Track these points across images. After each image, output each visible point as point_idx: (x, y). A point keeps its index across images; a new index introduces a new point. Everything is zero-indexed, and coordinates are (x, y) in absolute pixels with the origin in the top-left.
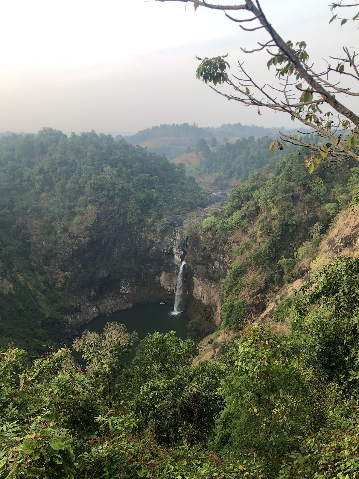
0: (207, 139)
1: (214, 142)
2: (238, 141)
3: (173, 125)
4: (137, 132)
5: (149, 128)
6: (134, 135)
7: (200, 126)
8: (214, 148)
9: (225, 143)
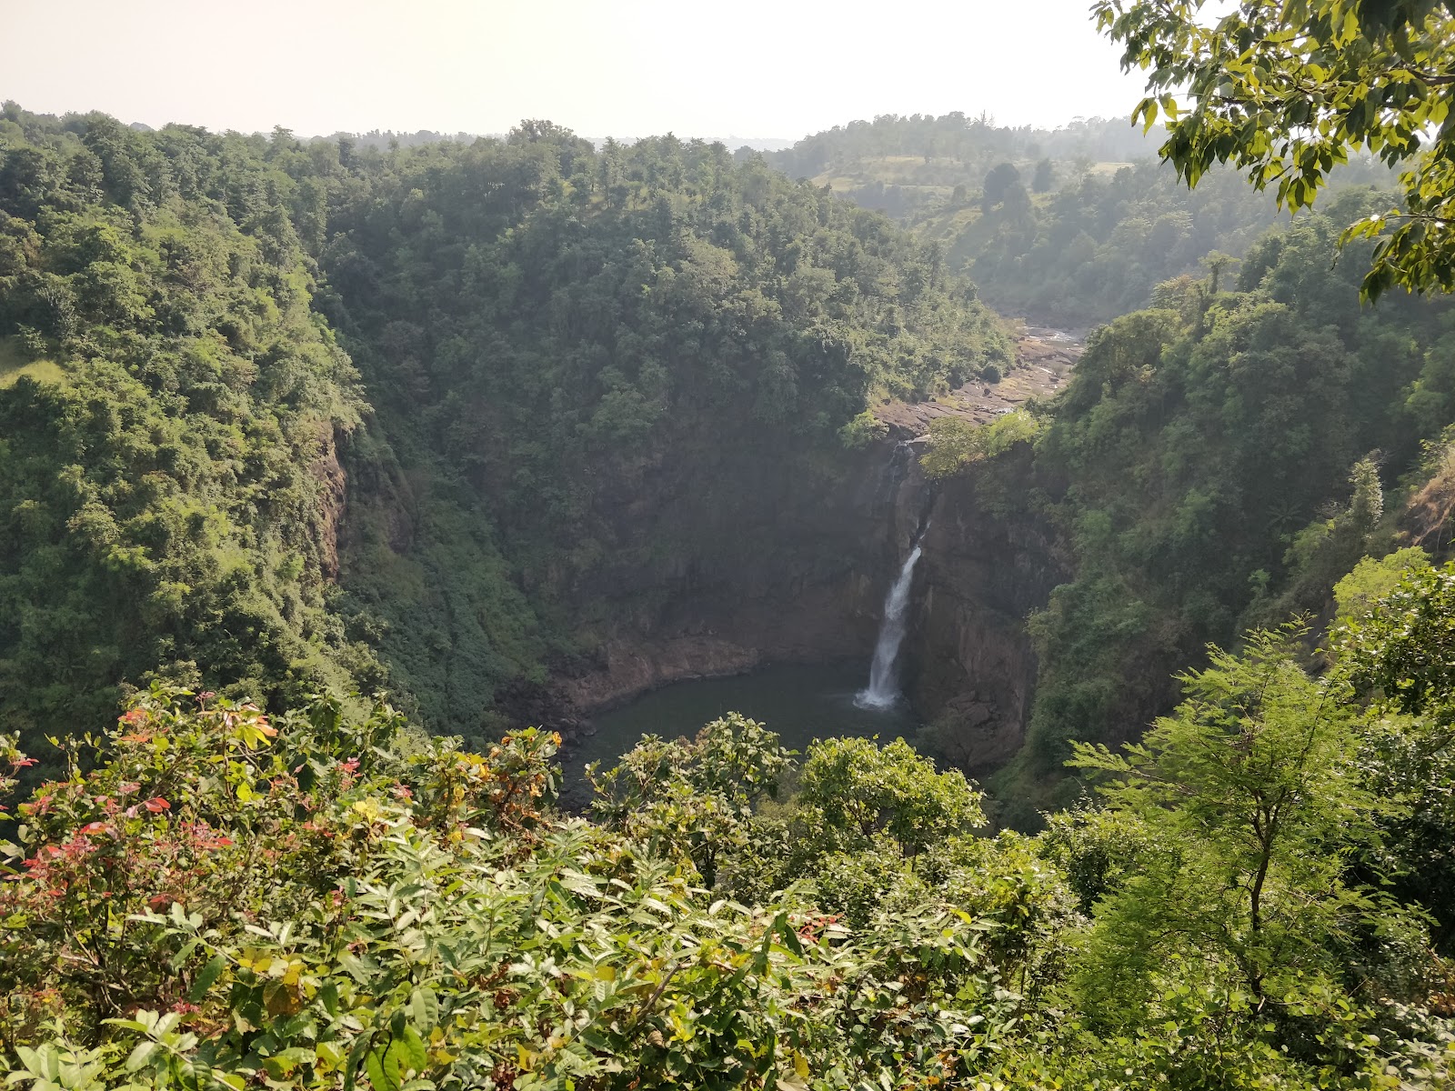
0: (1020, 163)
1: (1044, 176)
2: (1122, 174)
3: (916, 118)
4: (801, 138)
5: (837, 127)
6: (791, 147)
7: (999, 124)
8: (1040, 196)
9: (1079, 179)
